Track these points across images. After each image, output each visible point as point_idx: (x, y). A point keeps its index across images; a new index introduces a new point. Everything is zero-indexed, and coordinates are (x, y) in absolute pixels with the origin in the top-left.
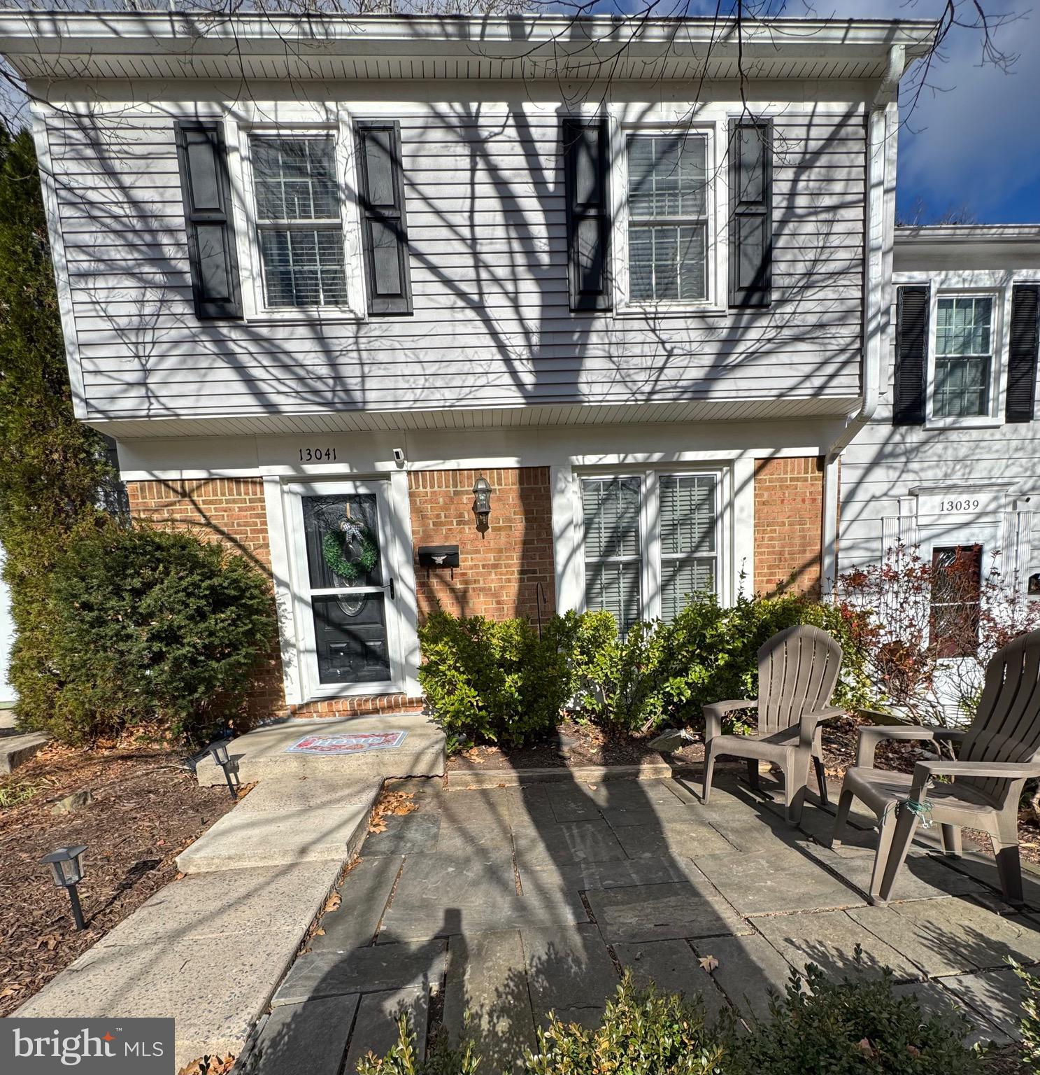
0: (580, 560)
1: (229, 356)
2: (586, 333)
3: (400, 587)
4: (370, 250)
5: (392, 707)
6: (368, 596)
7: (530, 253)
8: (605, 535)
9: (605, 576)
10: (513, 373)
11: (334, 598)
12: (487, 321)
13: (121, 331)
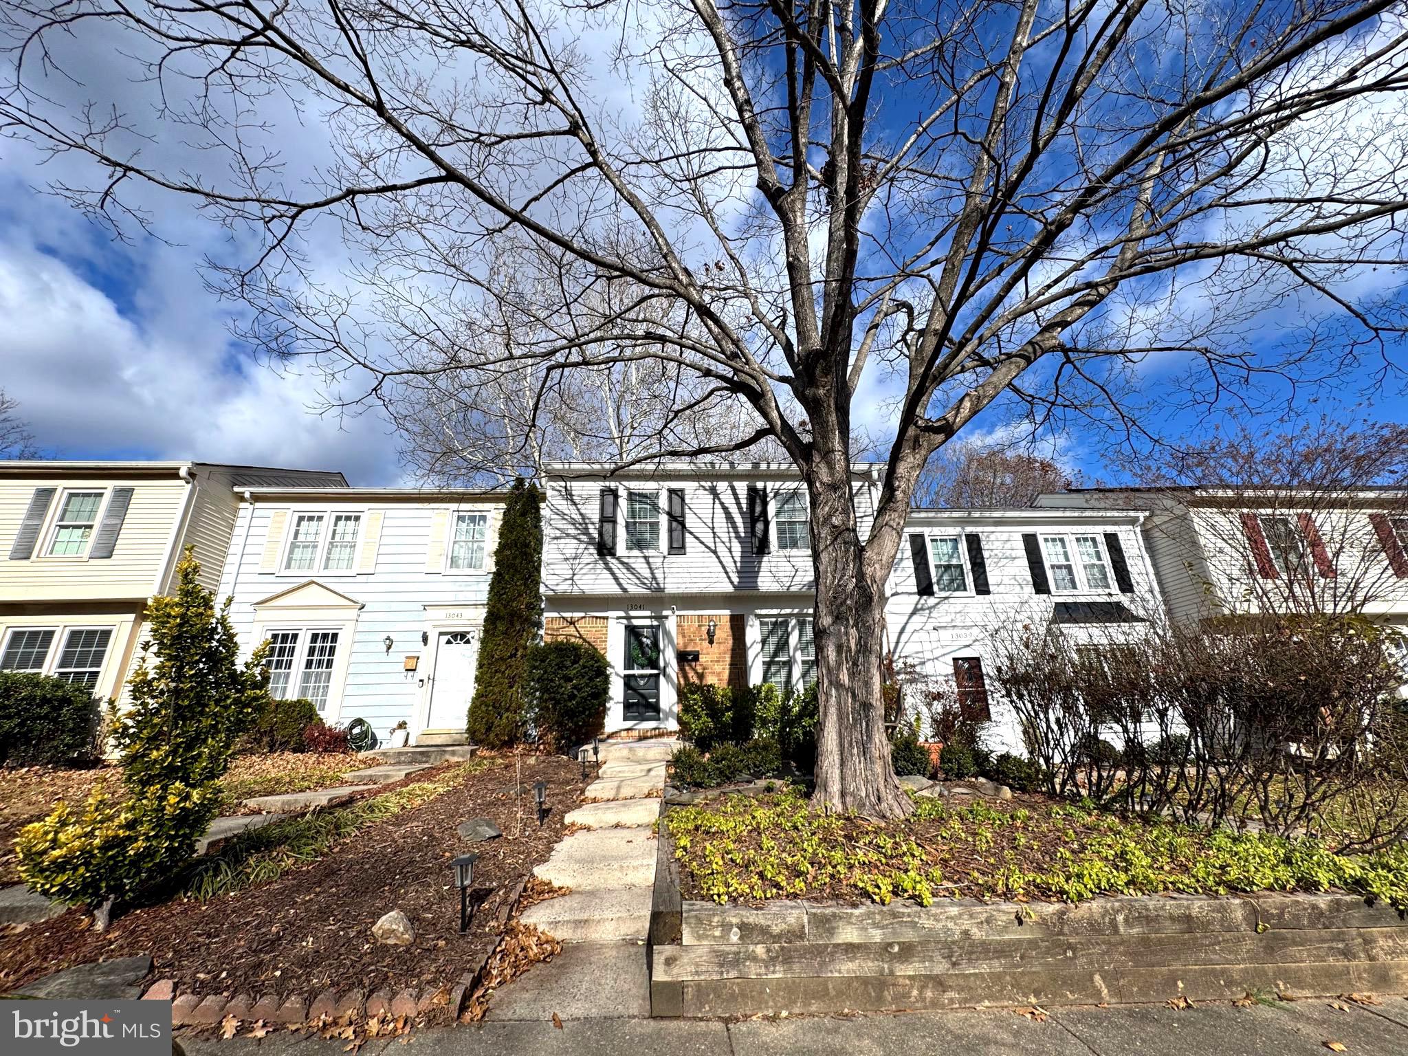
0: (760, 659)
1: (610, 569)
2: (760, 562)
3: (669, 670)
4: (670, 530)
5: (661, 735)
6: (651, 675)
7: (737, 532)
8: (772, 648)
9: (773, 669)
10: (729, 578)
11: (633, 676)
12: (718, 557)
13: (566, 559)
